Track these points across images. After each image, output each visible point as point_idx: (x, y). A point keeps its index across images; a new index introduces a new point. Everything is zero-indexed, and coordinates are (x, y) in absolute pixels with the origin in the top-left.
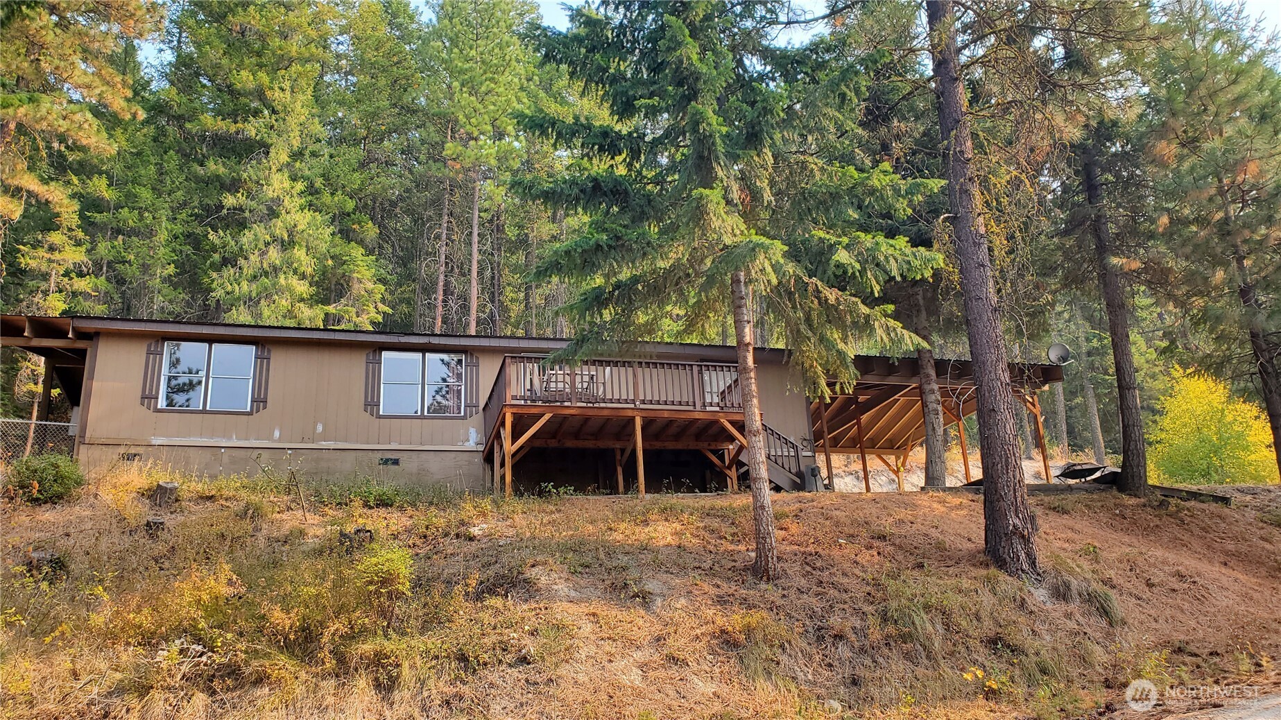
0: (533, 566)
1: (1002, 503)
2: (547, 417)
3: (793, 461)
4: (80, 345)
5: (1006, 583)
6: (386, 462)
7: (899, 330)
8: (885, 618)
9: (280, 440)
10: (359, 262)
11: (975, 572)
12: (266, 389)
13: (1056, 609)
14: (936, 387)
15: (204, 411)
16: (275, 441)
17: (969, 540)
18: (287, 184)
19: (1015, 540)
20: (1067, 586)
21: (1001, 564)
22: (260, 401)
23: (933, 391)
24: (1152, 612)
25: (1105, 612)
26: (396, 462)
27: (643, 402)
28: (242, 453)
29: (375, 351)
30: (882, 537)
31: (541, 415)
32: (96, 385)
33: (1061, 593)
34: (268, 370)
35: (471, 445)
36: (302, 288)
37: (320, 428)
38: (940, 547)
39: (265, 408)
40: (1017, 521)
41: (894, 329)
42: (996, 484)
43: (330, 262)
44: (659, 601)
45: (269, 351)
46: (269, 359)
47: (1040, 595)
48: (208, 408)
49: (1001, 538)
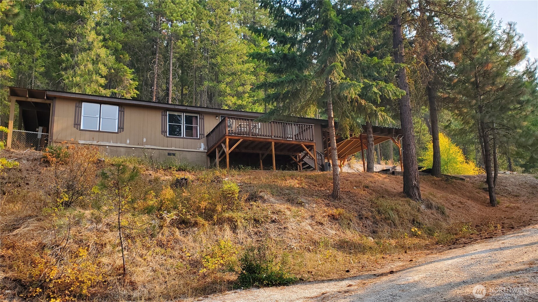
0: (260, 192)
1: (411, 176)
2: (241, 140)
3: (320, 160)
4: (48, 102)
5: (413, 203)
6: (169, 154)
7: (385, 116)
8: (379, 212)
9: (129, 144)
10: (128, 72)
11: (403, 199)
12: (123, 123)
13: (429, 212)
14: (372, 135)
15: (99, 131)
16: (128, 144)
17: (395, 189)
18: (95, 36)
19: (415, 189)
20: (431, 204)
21: (411, 197)
22: (121, 128)
23: (371, 137)
24: (455, 214)
25: (443, 213)
26: (174, 155)
27: (275, 137)
28: (115, 149)
29: (165, 111)
30: (367, 187)
31: (238, 140)
32: (56, 118)
33: (429, 206)
34: (124, 116)
35: (202, 149)
36: (103, 81)
37: (145, 140)
38: (386, 191)
39: (123, 131)
40: (415, 183)
41: (384, 116)
42: (409, 170)
43: (113, 71)
44: (307, 205)
45: (124, 109)
46: (124, 112)
47: (423, 207)
48: (101, 130)
49: (410, 188)
